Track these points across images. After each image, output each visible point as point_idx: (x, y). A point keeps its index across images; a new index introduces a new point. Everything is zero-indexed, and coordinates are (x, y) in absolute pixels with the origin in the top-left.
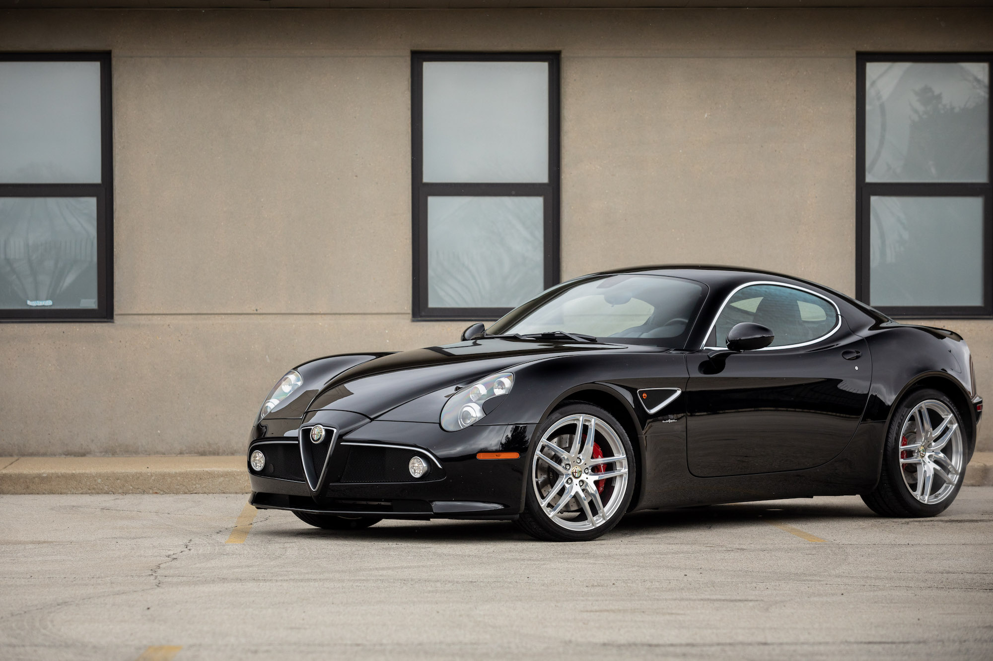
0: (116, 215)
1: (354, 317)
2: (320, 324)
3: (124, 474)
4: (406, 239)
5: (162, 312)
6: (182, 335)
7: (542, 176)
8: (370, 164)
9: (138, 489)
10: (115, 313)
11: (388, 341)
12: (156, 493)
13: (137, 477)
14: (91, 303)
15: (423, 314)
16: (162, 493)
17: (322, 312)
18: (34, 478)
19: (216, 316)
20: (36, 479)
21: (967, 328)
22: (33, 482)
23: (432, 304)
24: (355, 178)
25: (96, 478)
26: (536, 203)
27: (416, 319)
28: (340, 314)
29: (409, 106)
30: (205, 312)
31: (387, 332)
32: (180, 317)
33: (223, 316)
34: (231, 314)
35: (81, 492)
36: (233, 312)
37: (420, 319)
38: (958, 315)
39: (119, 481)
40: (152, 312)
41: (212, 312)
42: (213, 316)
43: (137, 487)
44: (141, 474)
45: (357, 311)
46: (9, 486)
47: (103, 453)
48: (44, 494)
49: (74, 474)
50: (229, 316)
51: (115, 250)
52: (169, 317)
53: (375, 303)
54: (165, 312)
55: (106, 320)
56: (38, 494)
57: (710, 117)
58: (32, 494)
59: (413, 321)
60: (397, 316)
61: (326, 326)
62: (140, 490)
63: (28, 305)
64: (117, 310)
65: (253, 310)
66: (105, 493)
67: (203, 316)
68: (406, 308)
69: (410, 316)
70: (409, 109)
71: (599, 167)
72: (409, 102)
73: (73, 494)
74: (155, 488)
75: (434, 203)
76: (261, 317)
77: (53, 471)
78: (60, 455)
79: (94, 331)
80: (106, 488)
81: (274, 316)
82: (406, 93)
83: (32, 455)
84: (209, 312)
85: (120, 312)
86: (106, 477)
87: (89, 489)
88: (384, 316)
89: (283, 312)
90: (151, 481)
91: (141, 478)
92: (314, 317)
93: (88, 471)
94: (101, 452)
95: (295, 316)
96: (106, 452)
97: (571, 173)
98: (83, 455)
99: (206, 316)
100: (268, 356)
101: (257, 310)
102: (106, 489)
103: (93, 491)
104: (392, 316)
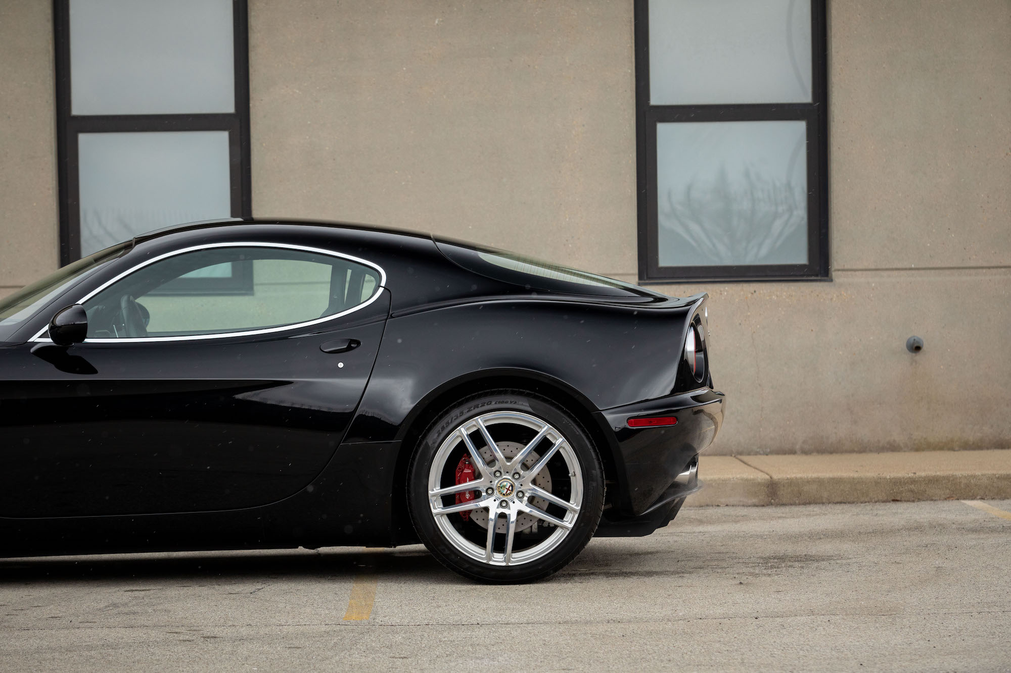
7: (227, 105)
21: (785, 293)
26: (220, 140)
38: (775, 276)
53: (10, 272)
57: (441, 23)
71: (297, 91)
75: (87, 142)
97: (262, 100)
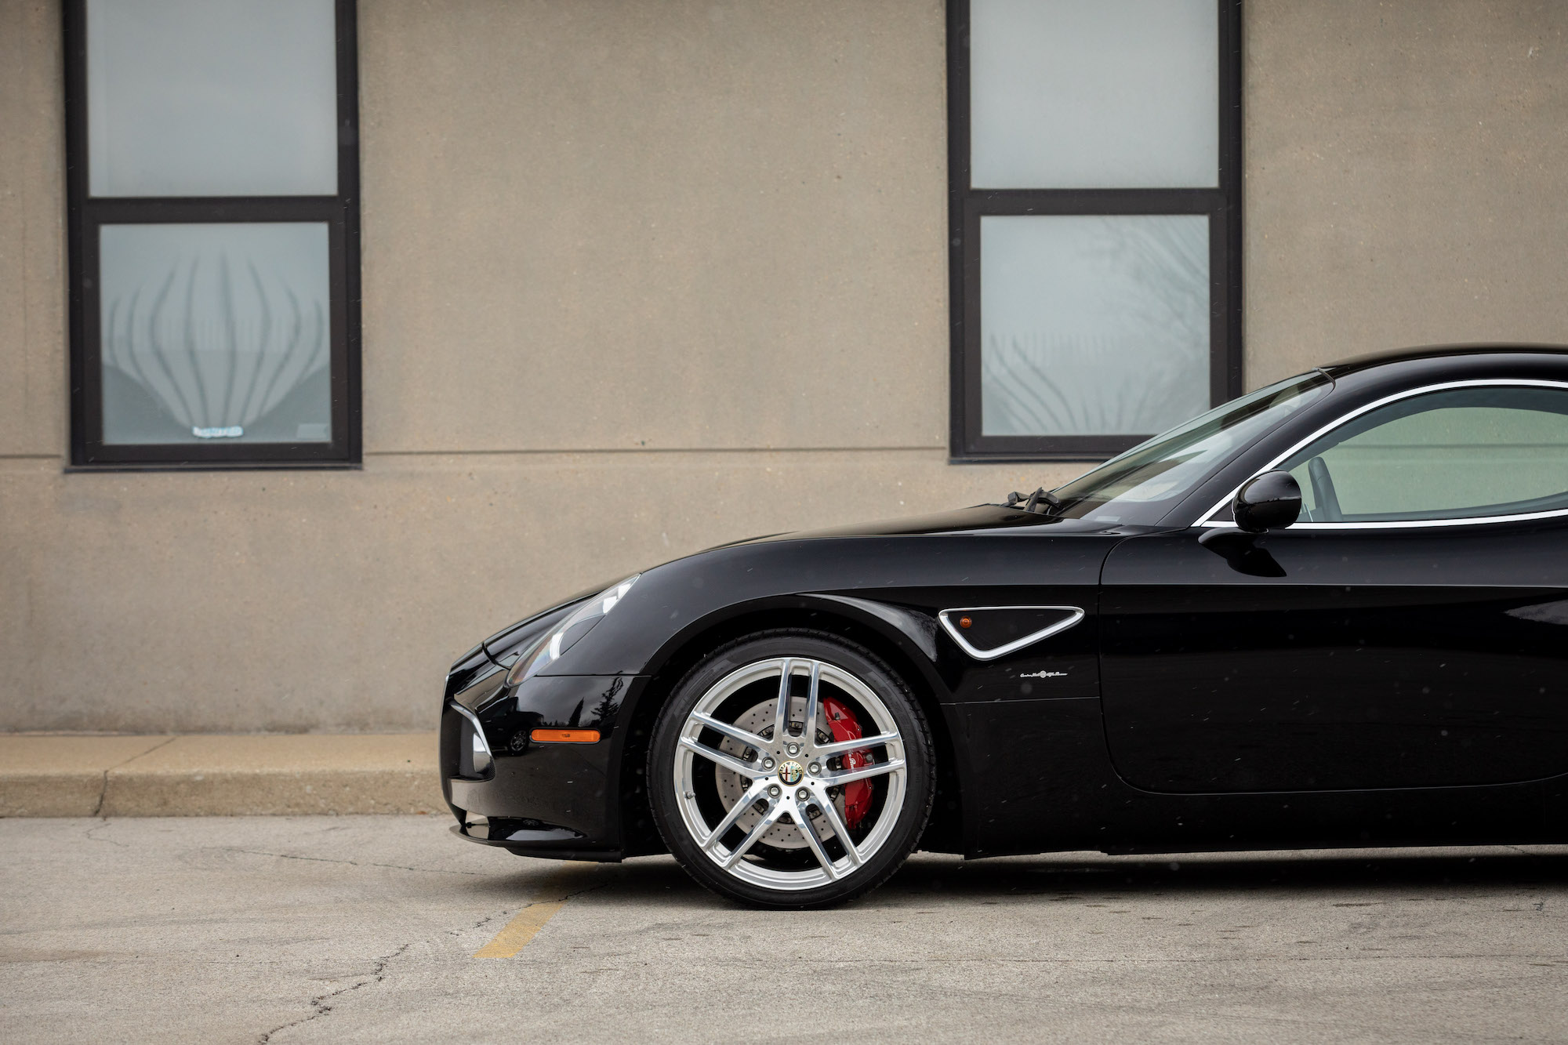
0: (366, 257)
1: (836, 455)
2: (769, 470)
3: (358, 776)
4: (938, 301)
5: (456, 449)
6: (496, 493)
7: (1206, 175)
8: (865, 154)
9: (386, 804)
10: (365, 450)
11: (902, 503)
12: (423, 813)
13: (385, 780)
14: (317, 430)
15: (972, 448)
16: (434, 812)
17: (772, 447)
18: (178, 783)
19: (565, 456)
20: (182, 786)
22: (176, 793)
23: (991, 427)
24: (836, 180)
25: (302, 784)
26: (1195, 229)
27: (959, 459)
28: (808, 450)
29: (943, 38)
30: (542, 448)
31: (900, 484)
32: (493, 457)
33: (577, 456)
34: (592, 451)
35: (271, 811)
36: (597, 448)
37: (965, 458)
39: (348, 789)
40: (436, 449)
41: (555, 447)
42: (558, 455)
43: (385, 801)
44: (391, 774)
45: (841, 444)
46: (128, 800)
47: (343, 727)
48: (197, 815)
49: (256, 775)
50: (590, 454)
51: (364, 326)
52: (470, 457)
53: (877, 427)
54: (462, 449)
55: (347, 465)
56: (186, 816)
57: (1538, 55)
58: (173, 815)
59: (952, 463)
60: (919, 453)
61: (780, 473)
62: (389, 806)
63: (195, 437)
64: (368, 446)
65: (637, 444)
66: (320, 814)
67: (538, 456)
68: (937, 437)
69: (946, 453)
70: (941, 44)
71: (1318, 156)
72: (944, 30)
73: (255, 815)
74: (421, 804)
75: (992, 228)
76: (652, 456)
77: (216, 770)
78: (259, 730)
79: (323, 487)
80: (322, 804)
81: (677, 455)
82: (936, 11)
83: (203, 730)
84: (549, 447)
85: (375, 450)
86: (323, 782)
87: (289, 807)
88: (894, 453)
89: (695, 446)
90: (412, 788)
91: (392, 782)
92: (756, 455)
93: (285, 770)
94: (338, 725)
95: (719, 455)
96: (349, 724)
97: (1263, 169)
98: (304, 730)
99: (543, 456)
100: (667, 534)
101: (643, 443)
102: (323, 806)
103: (296, 810)
104: (910, 453)
